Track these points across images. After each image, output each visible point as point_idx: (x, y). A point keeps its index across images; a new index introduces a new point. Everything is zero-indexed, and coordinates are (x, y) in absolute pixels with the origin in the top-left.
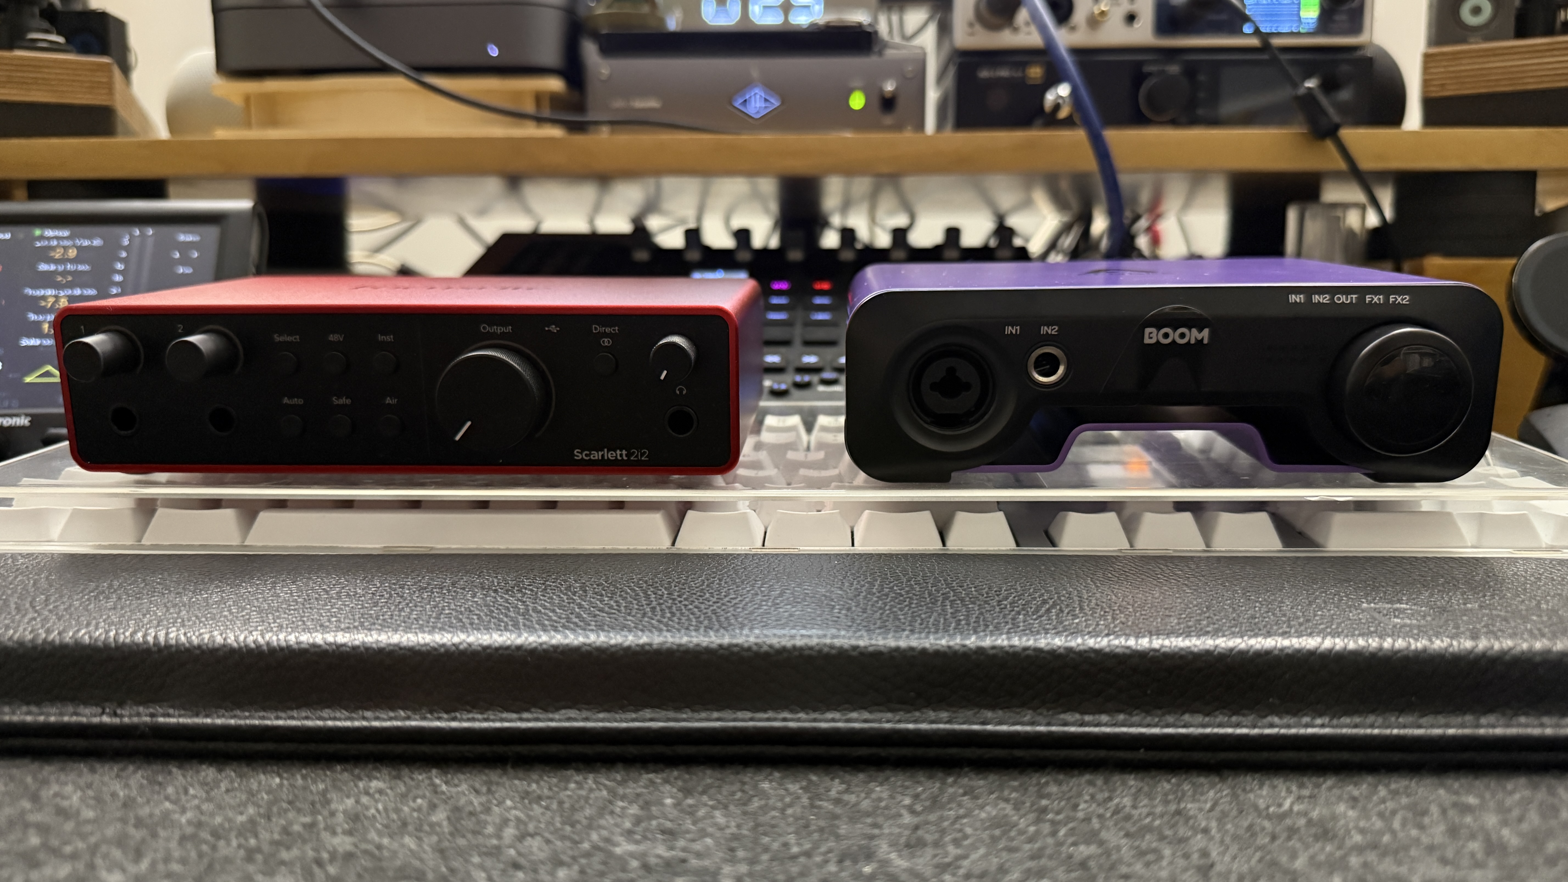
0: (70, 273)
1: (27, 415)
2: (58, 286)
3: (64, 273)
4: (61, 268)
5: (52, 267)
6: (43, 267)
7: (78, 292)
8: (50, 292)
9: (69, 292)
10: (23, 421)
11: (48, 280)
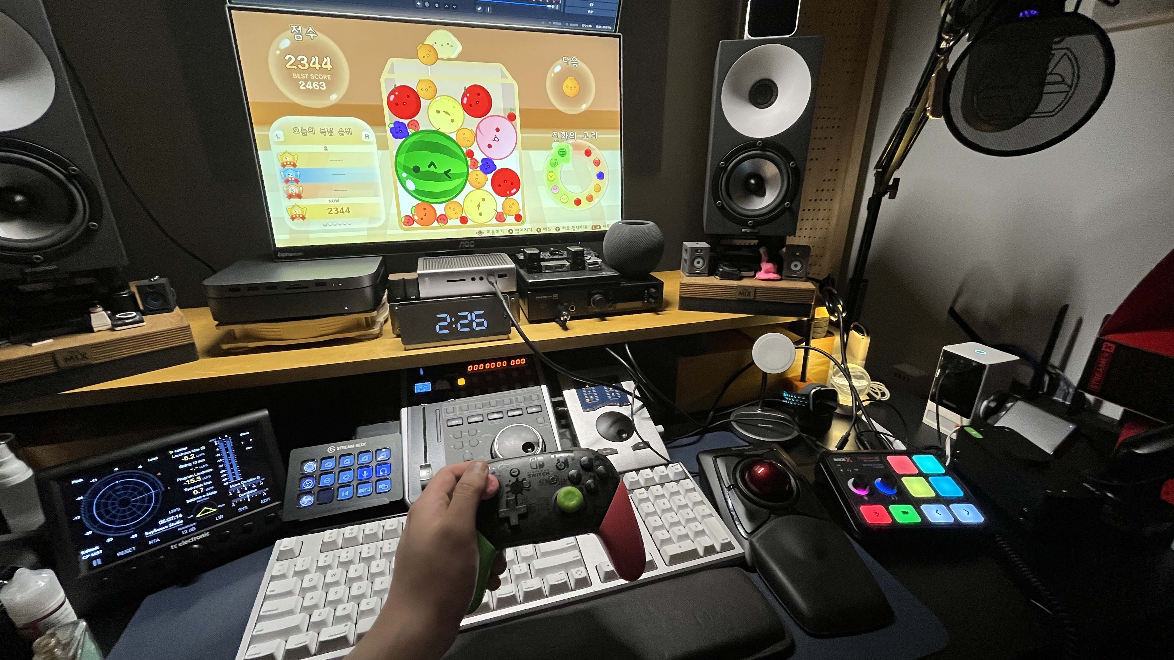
0: (196, 465)
1: (206, 532)
2: (192, 473)
3: (193, 466)
4: (190, 465)
5: (186, 465)
6: (181, 467)
7: (203, 472)
8: (189, 477)
9: (199, 474)
10: (207, 534)
11: (187, 472)
